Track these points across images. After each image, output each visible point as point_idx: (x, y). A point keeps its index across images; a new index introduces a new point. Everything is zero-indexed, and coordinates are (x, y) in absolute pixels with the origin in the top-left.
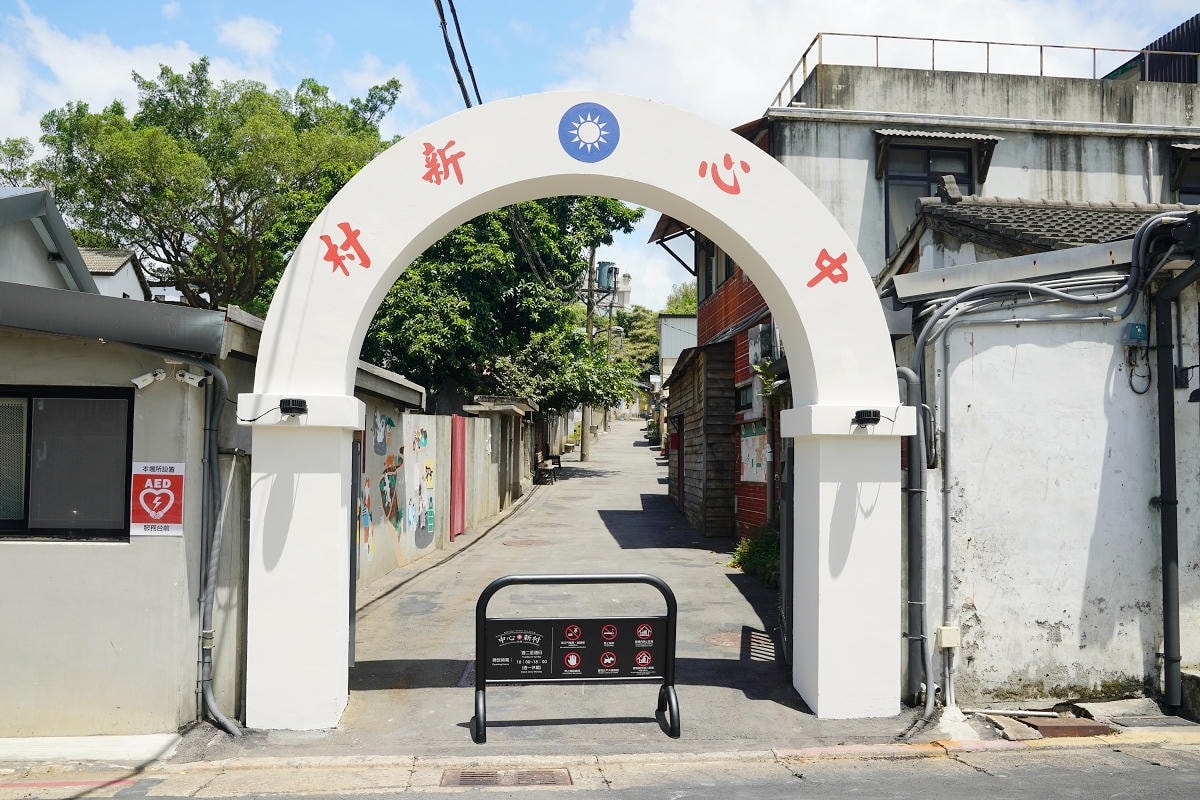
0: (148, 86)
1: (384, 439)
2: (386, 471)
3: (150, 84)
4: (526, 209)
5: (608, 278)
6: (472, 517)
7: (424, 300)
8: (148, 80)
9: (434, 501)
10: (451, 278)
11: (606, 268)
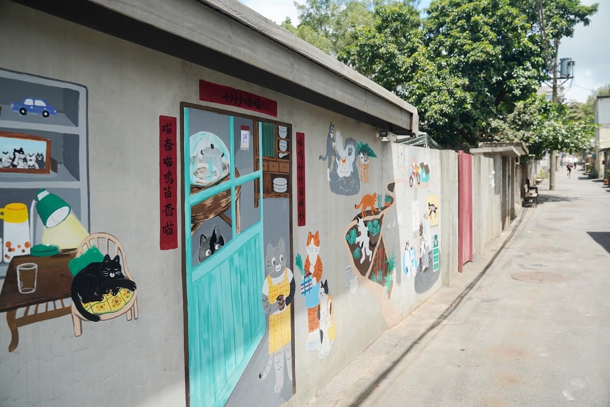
0: (302, 7)
1: (355, 173)
2: (360, 216)
3: (302, 6)
4: (506, 15)
5: (568, 68)
6: (480, 244)
7: (437, 82)
8: (301, 4)
9: (439, 239)
10: (457, 66)
11: (566, 63)
